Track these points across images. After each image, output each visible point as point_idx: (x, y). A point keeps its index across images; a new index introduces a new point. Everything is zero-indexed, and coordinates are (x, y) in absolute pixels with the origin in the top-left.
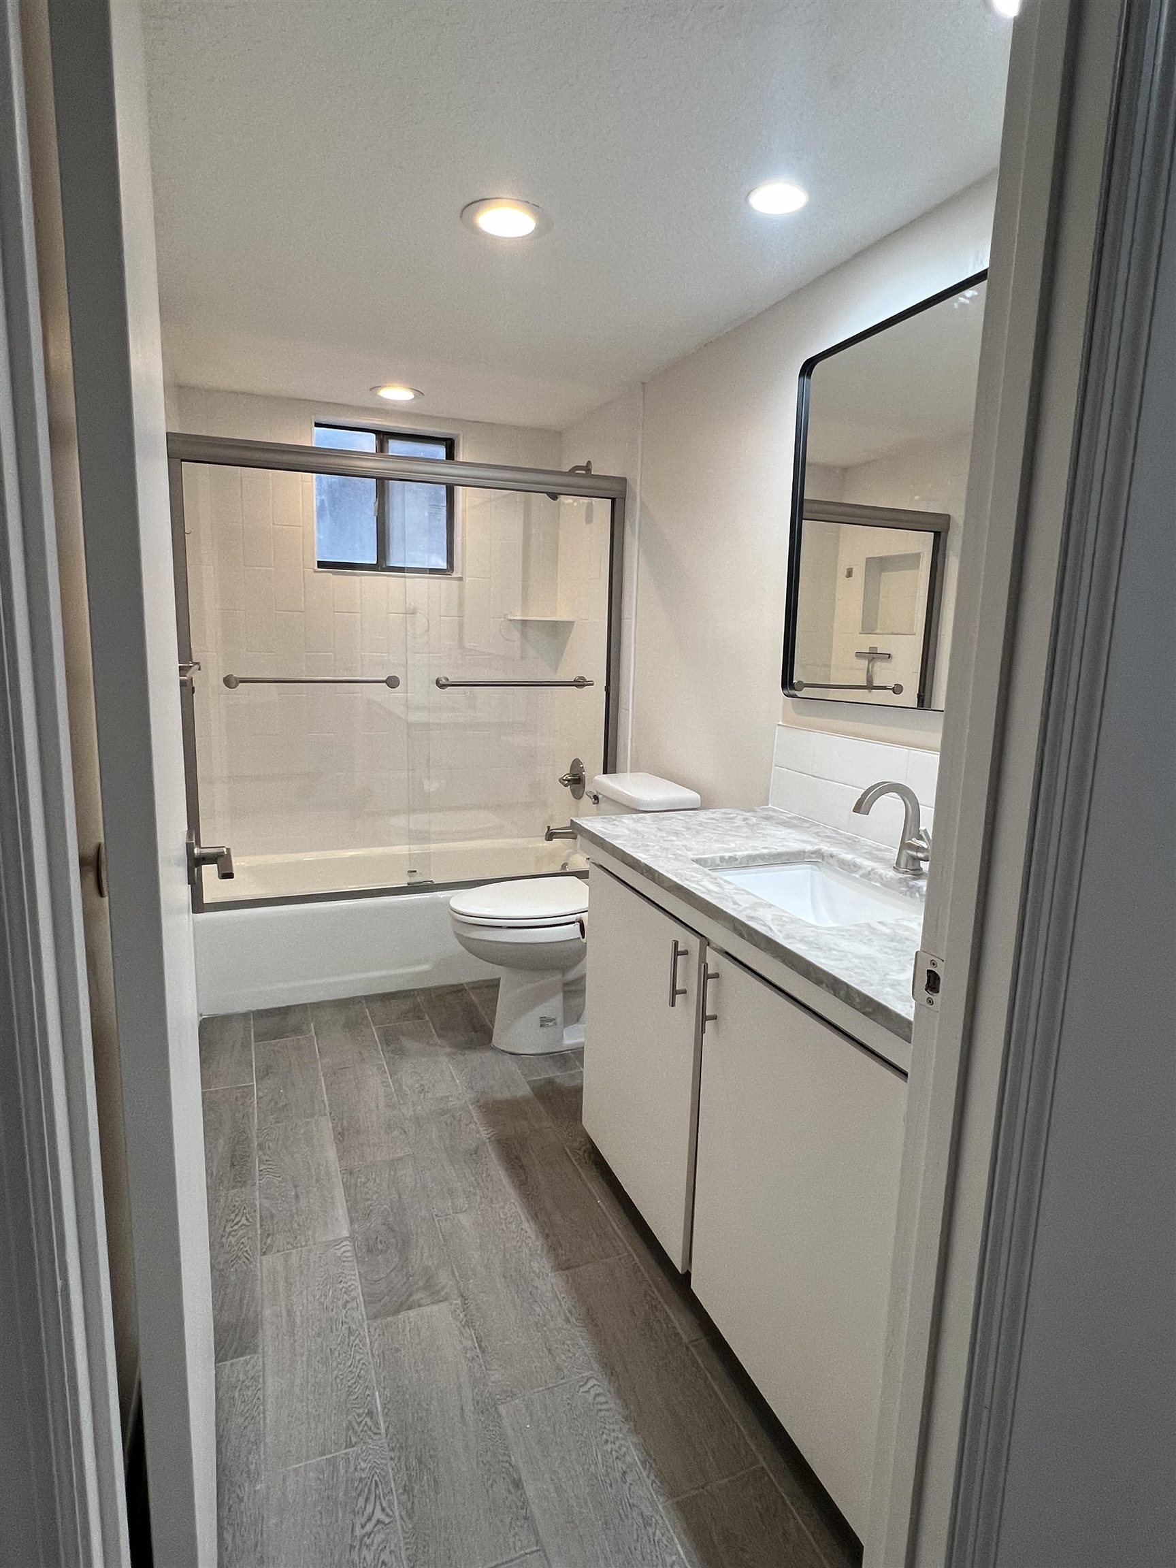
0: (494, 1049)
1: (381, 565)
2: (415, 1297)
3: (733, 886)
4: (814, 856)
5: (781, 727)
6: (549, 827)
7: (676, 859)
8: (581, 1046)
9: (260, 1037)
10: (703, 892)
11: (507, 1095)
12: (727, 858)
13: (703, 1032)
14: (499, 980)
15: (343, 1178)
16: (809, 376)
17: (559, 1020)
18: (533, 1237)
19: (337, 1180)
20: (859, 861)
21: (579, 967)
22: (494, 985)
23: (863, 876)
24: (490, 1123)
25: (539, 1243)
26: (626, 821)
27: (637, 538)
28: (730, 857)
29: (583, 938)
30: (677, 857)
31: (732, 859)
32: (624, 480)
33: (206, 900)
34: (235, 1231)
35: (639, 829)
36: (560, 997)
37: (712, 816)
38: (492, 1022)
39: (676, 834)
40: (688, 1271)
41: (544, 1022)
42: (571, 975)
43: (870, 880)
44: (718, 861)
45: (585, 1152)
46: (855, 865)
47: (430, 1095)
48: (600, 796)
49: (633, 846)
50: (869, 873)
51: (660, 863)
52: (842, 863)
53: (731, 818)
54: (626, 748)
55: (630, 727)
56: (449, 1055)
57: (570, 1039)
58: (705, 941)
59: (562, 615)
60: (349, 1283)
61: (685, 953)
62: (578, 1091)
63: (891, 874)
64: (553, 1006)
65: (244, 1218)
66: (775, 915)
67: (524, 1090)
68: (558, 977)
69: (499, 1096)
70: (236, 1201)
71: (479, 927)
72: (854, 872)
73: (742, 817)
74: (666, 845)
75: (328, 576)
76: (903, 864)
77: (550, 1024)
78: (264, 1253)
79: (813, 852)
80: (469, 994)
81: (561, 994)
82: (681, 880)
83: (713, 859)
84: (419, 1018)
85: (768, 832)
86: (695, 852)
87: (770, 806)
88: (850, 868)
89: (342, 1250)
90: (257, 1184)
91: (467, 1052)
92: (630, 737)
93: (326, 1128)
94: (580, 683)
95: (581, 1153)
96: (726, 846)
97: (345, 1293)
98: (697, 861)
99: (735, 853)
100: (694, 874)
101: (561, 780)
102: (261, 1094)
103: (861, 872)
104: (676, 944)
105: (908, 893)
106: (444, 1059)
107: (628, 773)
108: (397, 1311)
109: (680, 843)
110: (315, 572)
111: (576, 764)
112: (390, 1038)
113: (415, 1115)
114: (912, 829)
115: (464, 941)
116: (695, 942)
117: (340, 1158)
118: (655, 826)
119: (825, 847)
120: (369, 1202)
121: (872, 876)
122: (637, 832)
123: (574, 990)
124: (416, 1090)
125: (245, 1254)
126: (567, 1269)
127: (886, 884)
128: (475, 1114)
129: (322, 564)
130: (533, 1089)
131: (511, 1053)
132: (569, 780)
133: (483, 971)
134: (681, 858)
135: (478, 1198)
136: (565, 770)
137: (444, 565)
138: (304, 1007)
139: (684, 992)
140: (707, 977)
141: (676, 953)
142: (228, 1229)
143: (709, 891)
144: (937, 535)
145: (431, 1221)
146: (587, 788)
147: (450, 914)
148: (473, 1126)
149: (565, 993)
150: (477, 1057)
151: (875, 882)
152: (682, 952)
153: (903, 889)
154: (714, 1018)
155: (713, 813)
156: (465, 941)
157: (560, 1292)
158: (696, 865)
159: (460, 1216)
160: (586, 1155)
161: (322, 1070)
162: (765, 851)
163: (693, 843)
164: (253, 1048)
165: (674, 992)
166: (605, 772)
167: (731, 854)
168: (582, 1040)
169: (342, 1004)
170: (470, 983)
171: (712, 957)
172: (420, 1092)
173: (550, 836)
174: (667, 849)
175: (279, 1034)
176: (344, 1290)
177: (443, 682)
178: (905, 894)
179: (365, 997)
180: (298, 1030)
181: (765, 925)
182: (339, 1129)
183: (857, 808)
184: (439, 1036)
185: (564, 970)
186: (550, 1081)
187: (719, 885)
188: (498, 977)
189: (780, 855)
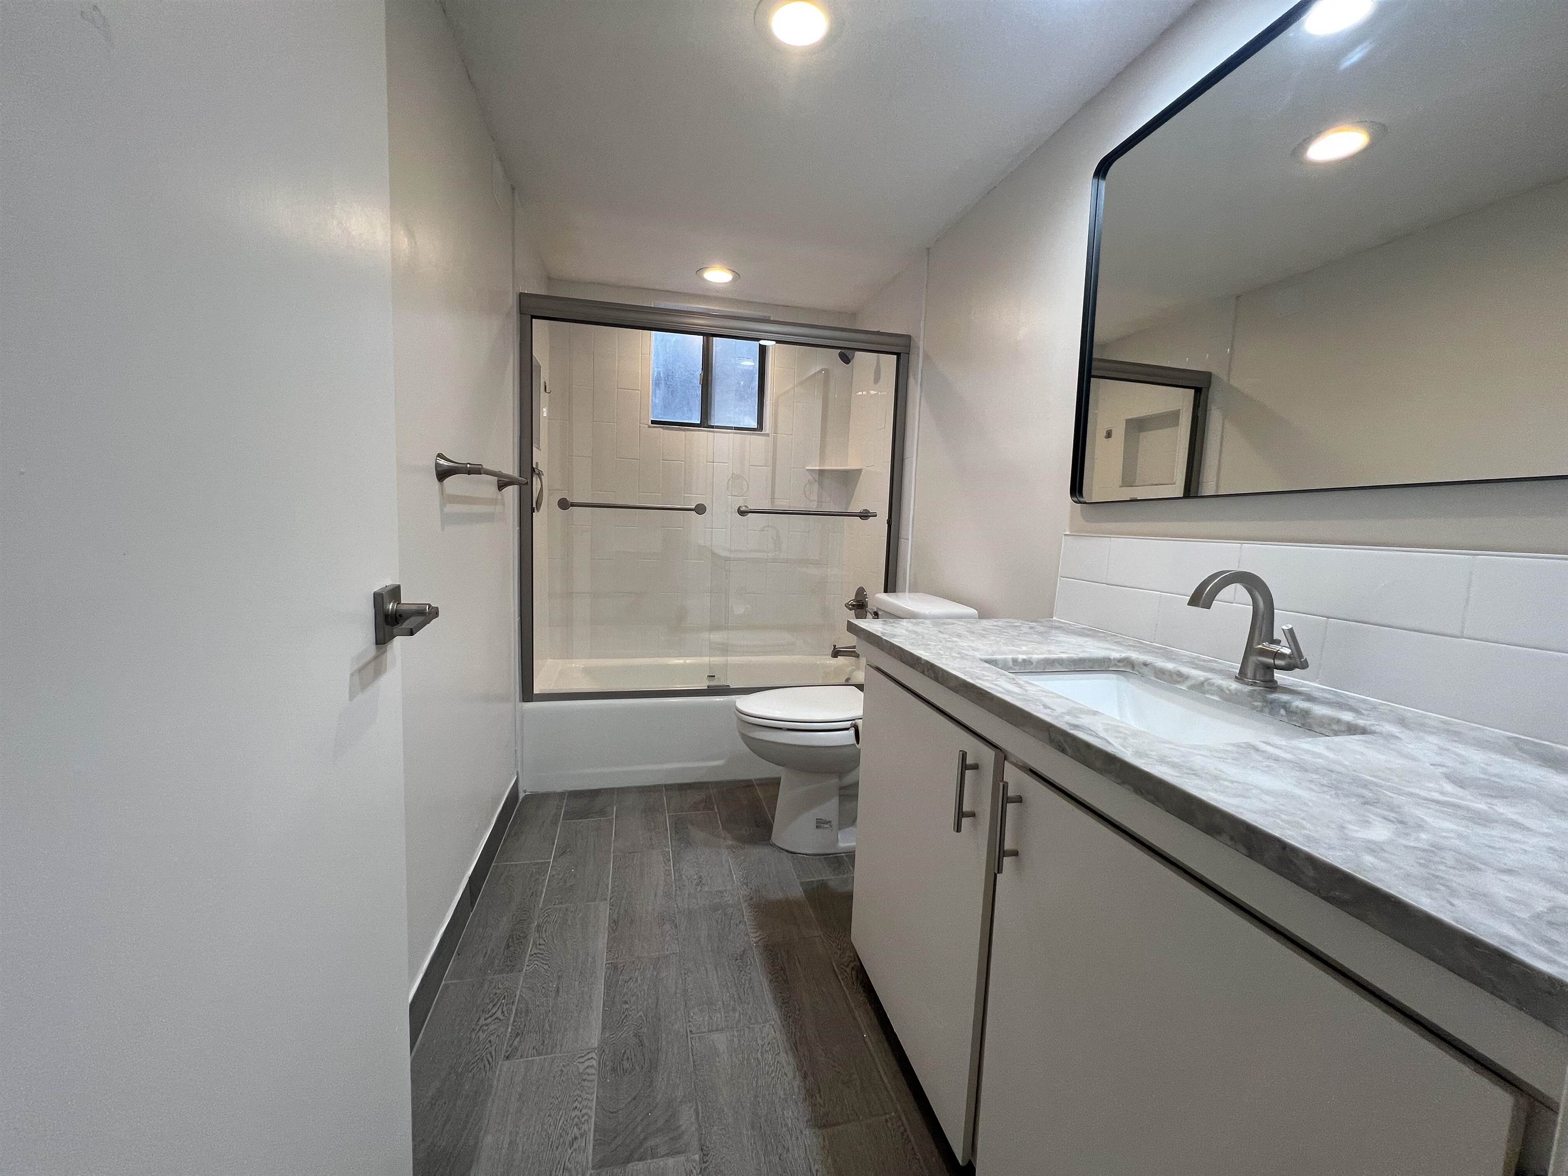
0: (774, 845)
1: (705, 422)
2: (651, 1143)
3: (1039, 688)
4: (1121, 664)
5: (1066, 537)
6: (835, 646)
7: (962, 658)
8: (853, 850)
9: (570, 815)
10: (1001, 693)
11: (780, 896)
12: (1020, 660)
13: (1000, 870)
14: (780, 778)
15: (606, 972)
16: (1104, 177)
17: (835, 823)
18: (791, 1075)
19: (601, 974)
20: (1185, 670)
21: (854, 773)
22: (775, 783)
23: (1192, 687)
24: (760, 926)
25: (796, 1083)
26: (905, 624)
27: (919, 386)
28: (1024, 660)
29: (858, 743)
30: (963, 657)
31: (1026, 663)
32: (909, 337)
33: (536, 690)
34: (487, 1025)
35: (919, 631)
36: (835, 801)
37: (995, 624)
38: (773, 818)
39: (959, 636)
40: (970, 1161)
41: (820, 824)
42: (848, 780)
43: (1204, 693)
44: (1011, 664)
45: (853, 968)
46: (1180, 674)
47: (706, 889)
48: (880, 613)
49: (912, 644)
50: (1202, 683)
51: (944, 661)
52: (1161, 673)
53: (1017, 626)
54: (905, 573)
55: (909, 551)
56: (728, 847)
57: (845, 841)
58: (1002, 755)
59: (852, 465)
60: (584, 1111)
61: (975, 767)
62: (849, 897)
63: (1234, 686)
64: (830, 809)
65: (500, 1011)
66: (1107, 724)
67: (797, 892)
68: (834, 781)
69: (772, 897)
70: (499, 988)
71: (762, 728)
72: (1179, 682)
73: (1028, 626)
74: (949, 645)
75: (659, 431)
76: (1250, 673)
77: (827, 826)
78: (508, 1058)
79: (1120, 660)
80: (756, 790)
81: (837, 798)
82: (972, 678)
83: (1005, 661)
84: (709, 809)
85: (1061, 639)
86: (982, 653)
87: (1054, 618)
88: (1172, 679)
89: (586, 1064)
90: (524, 970)
91: (746, 846)
92: (909, 563)
93: (604, 911)
94: (865, 515)
95: (848, 970)
96: (1018, 649)
97: (576, 1125)
98: (986, 661)
99: (1030, 656)
100: (985, 673)
101: (847, 605)
102: (554, 873)
103: (1189, 683)
104: (964, 755)
105: (1267, 710)
106: (725, 852)
107: (907, 593)
108: (628, 1160)
109: (966, 644)
110: (649, 427)
111: (861, 592)
112: (679, 827)
113: (688, 908)
114: (1264, 629)
115: (748, 740)
116: (988, 755)
117: (609, 950)
118: (934, 629)
119: (1134, 655)
120: (627, 1006)
121: (1207, 687)
122: (915, 632)
123: (849, 794)
124: (694, 883)
125: (489, 1056)
126: (825, 1126)
127: (1229, 698)
128: (747, 915)
129: (653, 422)
130: (805, 891)
131: (787, 851)
132: (853, 605)
133: (764, 770)
134: (966, 657)
135: (737, 1014)
136: (851, 597)
137: (754, 425)
138: (611, 791)
139: (972, 815)
140: (1006, 800)
141: (964, 767)
142: (482, 1022)
143: (1009, 692)
144: (1198, 391)
145: (685, 1038)
146: (869, 606)
147: (736, 715)
148: (741, 926)
149: (840, 796)
150: (758, 852)
151: (1212, 694)
152: (970, 765)
153: (1256, 704)
154: (1015, 853)
155: (996, 621)
156: (750, 742)
157: (815, 1160)
158: (987, 665)
159: (715, 1036)
160: (854, 973)
161: (614, 853)
162: (1064, 656)
163: (979, 644)
164: (560, 824)
165: (961, 814)
166: (886, 591)
167: (1025, 657)
168: (853, 844)
169: (644, 790)
170: (758, 779)
171: (1011, 774)
172: (697, 885)
173: (836, 653)
174: (951, 649)
175: (583, 814)
176: (576, 1120)
177: (743, 509)
178: (1261, 711)
179: (666, 786)
180: (602, 812)
181: (1098, 736)
182: (615, 916)
183: (1195, 600)
184: (724, 827)
185: (841, 774)
186: (823, 885)
187: (1021, 687)
188: (779, 776)
189: (1082, 661)
